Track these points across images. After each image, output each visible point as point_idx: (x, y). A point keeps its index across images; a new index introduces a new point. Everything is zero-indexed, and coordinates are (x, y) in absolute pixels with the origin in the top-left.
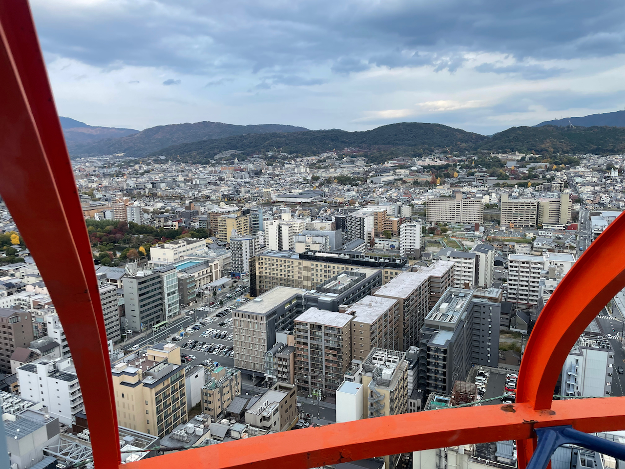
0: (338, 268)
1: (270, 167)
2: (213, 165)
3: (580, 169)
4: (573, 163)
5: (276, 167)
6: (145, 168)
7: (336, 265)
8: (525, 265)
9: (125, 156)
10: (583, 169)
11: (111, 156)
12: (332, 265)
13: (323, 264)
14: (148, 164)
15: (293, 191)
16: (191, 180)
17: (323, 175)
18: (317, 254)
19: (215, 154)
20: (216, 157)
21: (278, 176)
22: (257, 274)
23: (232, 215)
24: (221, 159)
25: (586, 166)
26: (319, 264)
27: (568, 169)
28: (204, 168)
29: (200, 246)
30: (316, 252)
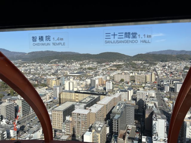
0: (87, 95)
1: (68, 65)
2: (50, 64)
3: (157, 66)
4: (155, 64)
5: (69, 64)
6: (28, 64)
7: (86, 95)
8: (142, 94)
9: (22, 61)
10: (158, 66)
11: (17, 61)
12: (85, 95)
13: (82, 94)
14: (29, 63)
15: (74, 72)
16: (42, 68)
17: (84, 67)
18: (80, 91)
19: (51, 60)
20: (51, 61)
21: (70, 67)
22: (61, 98)
23: (54, 79)
24: (52, 62)
25: (159, 65)
26: (81, 94)
27: (154, 66)
28: (47, 65)
29: (43, 89)
30: (80, 90)
